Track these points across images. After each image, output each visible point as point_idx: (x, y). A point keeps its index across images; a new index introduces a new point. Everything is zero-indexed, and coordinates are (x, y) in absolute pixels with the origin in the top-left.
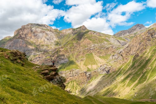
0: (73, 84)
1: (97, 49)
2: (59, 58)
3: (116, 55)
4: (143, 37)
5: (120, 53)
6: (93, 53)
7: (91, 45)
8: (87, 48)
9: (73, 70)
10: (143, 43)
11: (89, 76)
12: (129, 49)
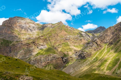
0: (50, 67)
1: (71, 39)
2: (39, 45)
3: (91, 43)
4: (116, 28)
5: (95, 41)
6: (68, 42)
7: (67, 36)
8: (63, 38)
9: (51, 55)
10: (116, 33)
11: (65, 60)
12: (103, 38)
